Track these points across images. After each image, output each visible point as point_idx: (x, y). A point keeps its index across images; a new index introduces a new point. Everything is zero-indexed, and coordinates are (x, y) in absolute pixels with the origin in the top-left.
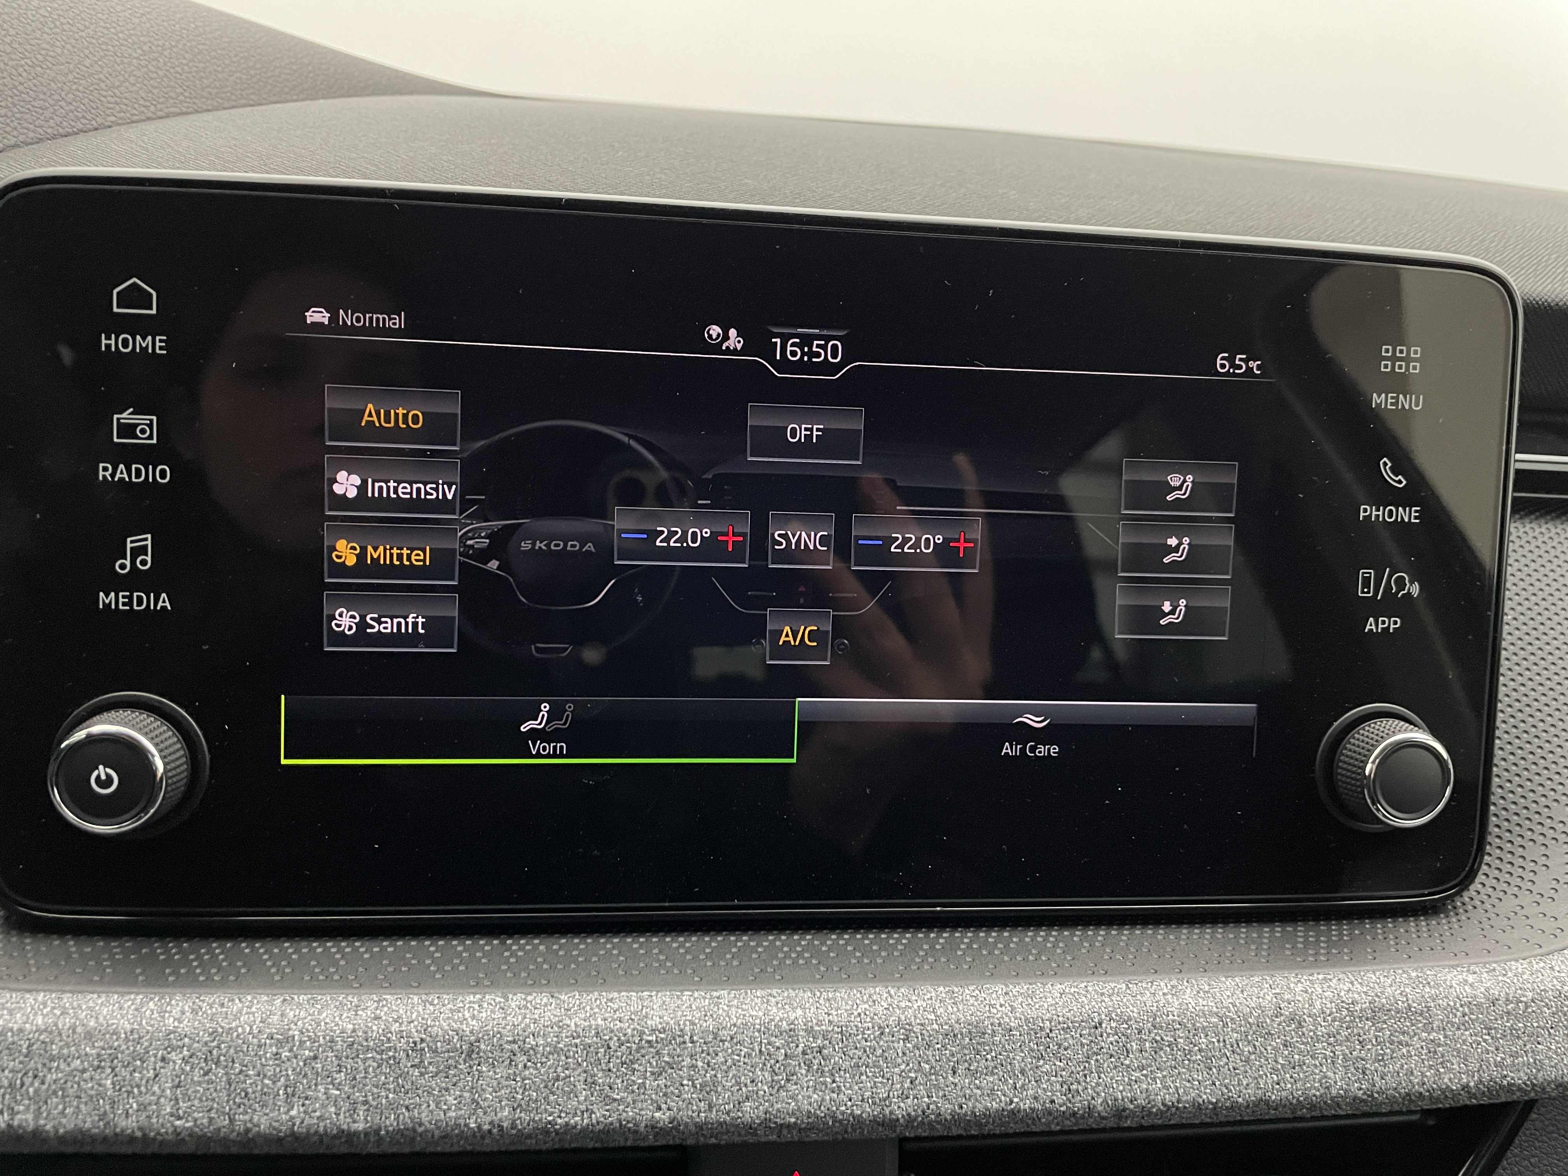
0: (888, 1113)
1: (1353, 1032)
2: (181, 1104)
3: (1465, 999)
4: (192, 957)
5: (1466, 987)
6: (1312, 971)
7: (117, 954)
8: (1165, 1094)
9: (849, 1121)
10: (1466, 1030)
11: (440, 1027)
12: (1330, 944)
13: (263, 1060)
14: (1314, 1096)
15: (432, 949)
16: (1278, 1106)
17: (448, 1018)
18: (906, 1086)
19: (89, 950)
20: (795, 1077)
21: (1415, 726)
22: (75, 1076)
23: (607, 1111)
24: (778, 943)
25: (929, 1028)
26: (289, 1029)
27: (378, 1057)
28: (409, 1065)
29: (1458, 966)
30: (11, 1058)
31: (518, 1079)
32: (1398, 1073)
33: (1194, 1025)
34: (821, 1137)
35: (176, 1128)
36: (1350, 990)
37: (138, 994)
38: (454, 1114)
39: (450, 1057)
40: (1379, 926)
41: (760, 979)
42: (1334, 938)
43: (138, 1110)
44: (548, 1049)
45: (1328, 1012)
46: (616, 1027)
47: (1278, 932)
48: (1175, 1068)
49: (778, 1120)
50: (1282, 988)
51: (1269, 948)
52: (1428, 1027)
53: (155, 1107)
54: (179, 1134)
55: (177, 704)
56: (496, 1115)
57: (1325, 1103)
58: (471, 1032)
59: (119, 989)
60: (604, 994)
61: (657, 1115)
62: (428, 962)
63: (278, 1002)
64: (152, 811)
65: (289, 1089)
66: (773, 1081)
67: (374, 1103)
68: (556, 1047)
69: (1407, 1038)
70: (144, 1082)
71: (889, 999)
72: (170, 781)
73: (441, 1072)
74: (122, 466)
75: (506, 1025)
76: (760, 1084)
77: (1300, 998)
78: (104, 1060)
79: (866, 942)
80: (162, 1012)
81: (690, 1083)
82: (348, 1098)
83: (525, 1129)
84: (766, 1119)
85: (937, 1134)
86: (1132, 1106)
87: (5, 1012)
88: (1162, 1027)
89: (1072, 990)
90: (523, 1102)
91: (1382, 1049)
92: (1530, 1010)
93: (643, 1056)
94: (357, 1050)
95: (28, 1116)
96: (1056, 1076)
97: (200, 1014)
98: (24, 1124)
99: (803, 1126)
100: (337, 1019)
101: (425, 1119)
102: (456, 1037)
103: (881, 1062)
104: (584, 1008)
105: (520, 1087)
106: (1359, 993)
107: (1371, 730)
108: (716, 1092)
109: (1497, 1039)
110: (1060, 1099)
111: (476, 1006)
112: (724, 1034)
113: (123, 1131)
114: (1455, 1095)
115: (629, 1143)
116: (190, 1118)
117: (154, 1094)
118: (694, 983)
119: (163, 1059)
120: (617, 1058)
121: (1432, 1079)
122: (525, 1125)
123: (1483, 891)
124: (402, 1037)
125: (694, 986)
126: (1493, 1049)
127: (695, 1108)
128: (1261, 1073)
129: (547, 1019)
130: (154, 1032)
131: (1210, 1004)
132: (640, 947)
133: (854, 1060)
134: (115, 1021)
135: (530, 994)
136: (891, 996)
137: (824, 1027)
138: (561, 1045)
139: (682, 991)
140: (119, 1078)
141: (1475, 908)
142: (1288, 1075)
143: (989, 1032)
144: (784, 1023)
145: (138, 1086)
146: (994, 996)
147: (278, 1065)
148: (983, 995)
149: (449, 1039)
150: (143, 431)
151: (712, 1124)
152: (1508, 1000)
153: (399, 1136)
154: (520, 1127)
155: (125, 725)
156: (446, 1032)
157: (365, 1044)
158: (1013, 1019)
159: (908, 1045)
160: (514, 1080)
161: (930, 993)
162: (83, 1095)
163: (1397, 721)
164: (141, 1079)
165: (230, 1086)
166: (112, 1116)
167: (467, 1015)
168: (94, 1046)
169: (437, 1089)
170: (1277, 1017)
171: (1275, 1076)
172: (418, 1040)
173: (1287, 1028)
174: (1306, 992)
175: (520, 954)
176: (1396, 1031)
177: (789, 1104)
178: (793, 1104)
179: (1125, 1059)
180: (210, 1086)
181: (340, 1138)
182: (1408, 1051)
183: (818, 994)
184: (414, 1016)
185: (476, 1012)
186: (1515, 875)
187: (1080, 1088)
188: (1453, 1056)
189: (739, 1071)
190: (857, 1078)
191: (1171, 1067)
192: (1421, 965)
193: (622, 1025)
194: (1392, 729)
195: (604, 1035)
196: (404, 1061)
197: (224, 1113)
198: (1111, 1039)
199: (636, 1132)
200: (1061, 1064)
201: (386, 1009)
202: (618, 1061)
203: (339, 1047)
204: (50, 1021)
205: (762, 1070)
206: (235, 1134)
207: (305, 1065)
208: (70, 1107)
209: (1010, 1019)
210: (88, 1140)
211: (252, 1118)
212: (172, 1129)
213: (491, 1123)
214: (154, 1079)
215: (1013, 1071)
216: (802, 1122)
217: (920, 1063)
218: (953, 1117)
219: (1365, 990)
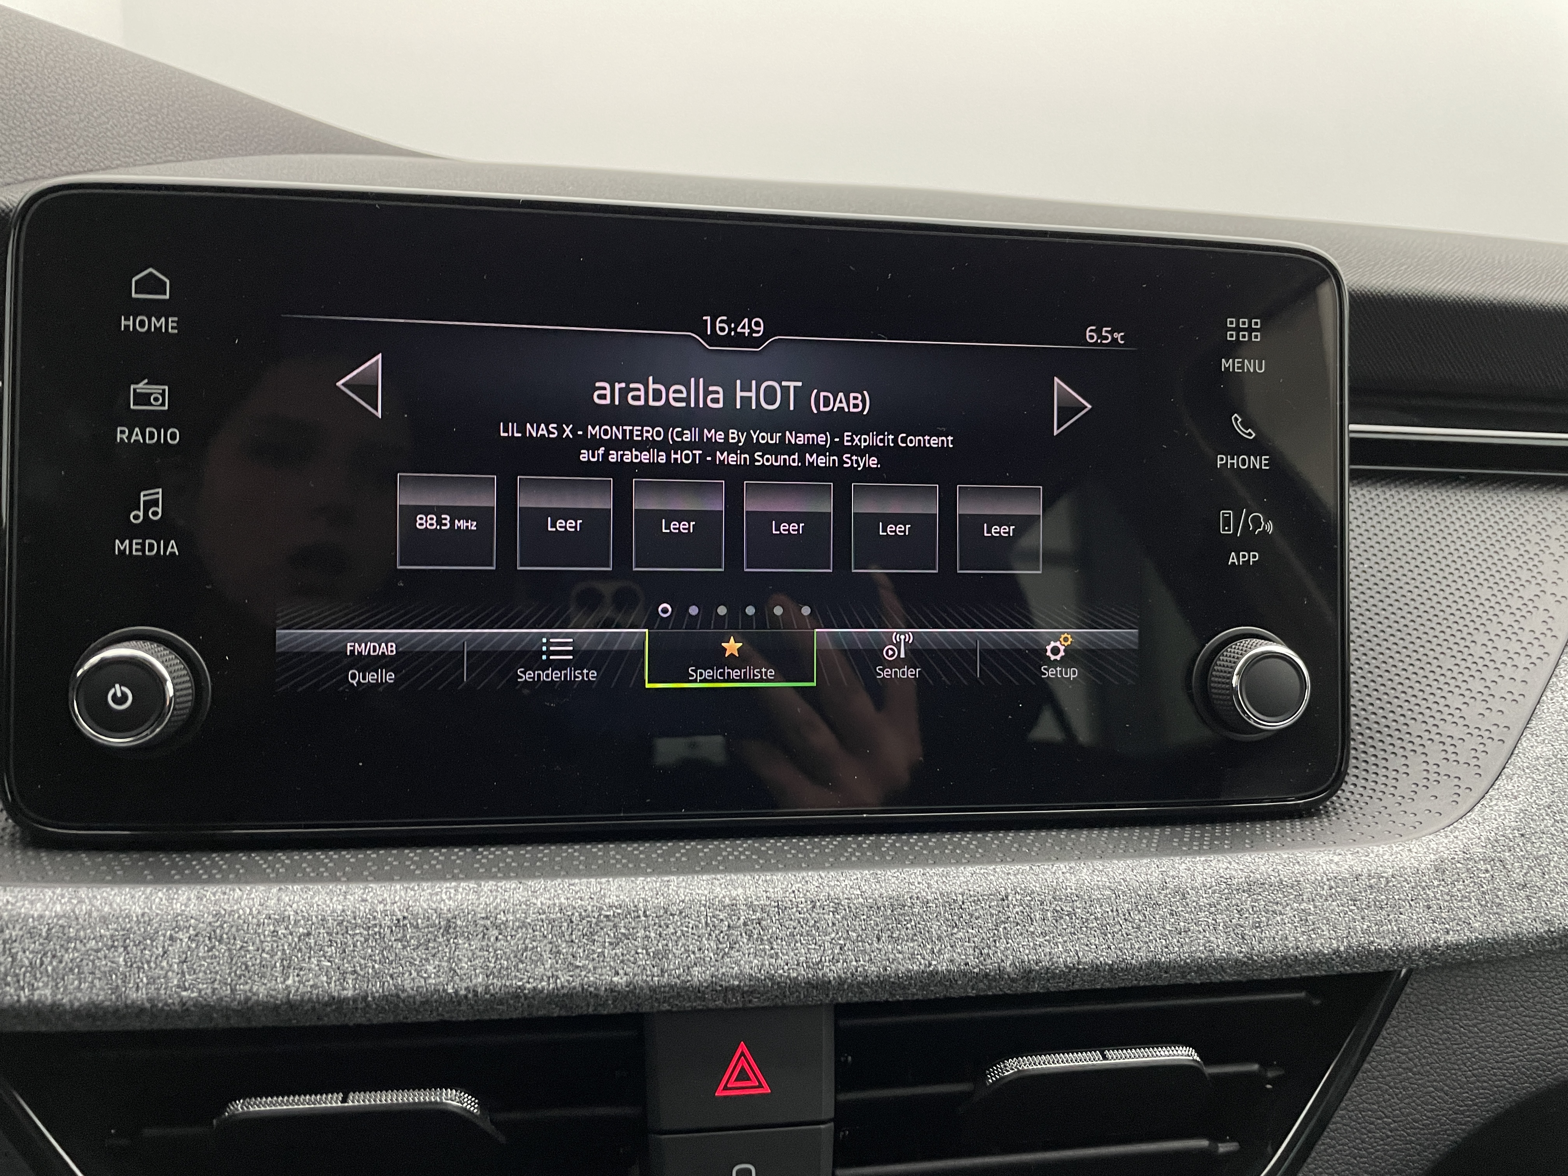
0: (820, 975)
1: (1231, 902)
2: (187, 977)
3: (1331, 875)
4: (194, 863)
5: (1332, 866)
6: (1195, 856)
7: (125, 861)
8: (1066, 957)
9: (786, 983)
10: (1333, 901)
11: (421, 906)
12: (1213, 838)
13: (262, 937)
14: (1200, 958)
15: (411, 855)
16: (1168, 969)
17: (427, 900)
18: (836, 952)
19: (100, 859)
20: (737, 945)
22: (89, 956)
23: (571, 976)
25: (855, 902)
26: (285, 911)
27: (365, 932)
28: (393, 939)
29: (1326, 851)
30: (33, 940)
31: (491, 950)
32: (1274, 938)
33: (1089, 897)
34: (762, 1002)
35: (182, 998)
36: (1228, 868)
37: (147, 887)
38: (433, 981)
39: (429, 932)
40: (1258, 825)
41: (706, 869)
42: (1217, 834)
43: (147, 984)
44: (517, 924)
45: (1208, 885)
46: (577, 904)
47: (1167, 831)
48: (1074, 934)
49: (723, 983)
50: (1168, 867)
51: (1159, 842)
52: (1299, 898)
53: (162, 980)
54: (184, 1004)
55: (183, 637)
56: (471, 981)
57: (1211, 967)
58: (449, 910)
59: (130, 885)
60: (566, 881)
61: (615, 979)
62: (408, 863)
63: (274, 890)
64: (162, 726)
65: (285, 962)
66: (718, 948)
67: (362, 973)
68: (524, 922)
69: (1280, 908)
70: (153, 959)
72: (177, 706)
73: (421, 945)
74: (137, 430)
75: (479, 905)
76: (706, 952)
77: (1183, 875)
78: (117, 940)
79: (801, 844)
80: (170, 900)
81: (644, 951)
82: (339, 968)
83: (497, 994)
84: (712, 982)
85: (866, 999)
86: (1037, 968)
87: (26, 902)
88: (1061, 899)
89: (982, 871)
90: (495, 970)
91: (1258, 917)
92: (1391, 884)
93: (602, 929)
94: (347, 927)
95: (47, 991)
96: (969, 942)
97: (205, 900)
98: (43, 999)
99: (746, 989)
100: (328, 902)
101: (408, 984)
102: (435, 915)
103: (814, 932)
104: (548, 891)
105: (492, 957)
106: (1236, 870)
107: (1233, 650)
108: (668, 959)
109: (1362, 909)
110: (973, 961)
111: (452, 891)
112: (674, 909)
113: (133, 1003)
114: (1328, 961)
115: (591, 1010)
116: (195, 990)
117: (162, 968)
118: (647, 872)
119: (171, 938)
120: (579, 930)
121: (1305, 944)
122: (497, 990)
123: (1351, 797)
124: (386, 915)
125: (647, 874)
126: (1360, 918)
127: (649, 973)
128: (1151, 938)
129: (515, 899)
130: (162, 915)
131: (1104, 880)
132: (599, 851)
133: (790, 930)
134: (128, 907)
135: (501, 882)
136: (822, 878)
137: (762, 902)
138: (529, 920)
139: (637, 878)
140: (131, 955)
141: (1343, 810)
142: (1175, 940)
143: (909, 904)
144: (727, 898)
145: (148, 962)
146: (913, 876)
147: (274, 941)
148: (903, 875)
149: (428, 917)
150: (156, 399)
151: (664, 987)
152: (1370, 876)
153: (384, 1002)
154: (492, 991)
155: (140, 651)
156: (426, 910)
157: (353, 921)
158: (929, 894)
159: (837, 916)
160: (487, 951)
161: (856, 875)
162: (97, 972)
163: (1256, 639)
164: (151, 956)
165: (232, 960)
166: (124, 989)
167: (444, 897)
168: (108, 928)
169: (418, 959)
170: (1163, 890)
171: (1164, 942)
172: (401, 917)
173: (1172, 900)
174: (1189, 870)
175: (491, 857)
176: (1270, 902)
177: (733, 969)
178: (736, 968)
179: (1030, 927)
180: (214, 961)
181: (330, 1006)
182: (1282, 919)
183: (757, 878)
184: (397, 899)
185: (452, 895)
187: (991, 952)
188: (1323, 923)
189: (688, 940)
190: (792, 945)
191: (1071, 933)
192: (1293, 850)
193: (583, 903)
194: (1255, 645)
195: (567, 912)
196: (388, 935)
197: (226, 984)
198: (1017, 909)
199: (597, 996)
200: (974, 932)
201: (371, 894)
202: (580, 933)
203: (330, 925)
204: (68, 908)
205: (708, 939)
206: (236, 1003)
207: (299, 940)
208: (85, 982)
209: (927, 894)
210: (101, 1013)
211: (252, 987)
212: (179, 999)
213: (467, 989)
214: (162, 956)
215: (931, 938)
216: (745, 985)
217: (848, 931)
218: (879, 978)
219: (1241, 867)
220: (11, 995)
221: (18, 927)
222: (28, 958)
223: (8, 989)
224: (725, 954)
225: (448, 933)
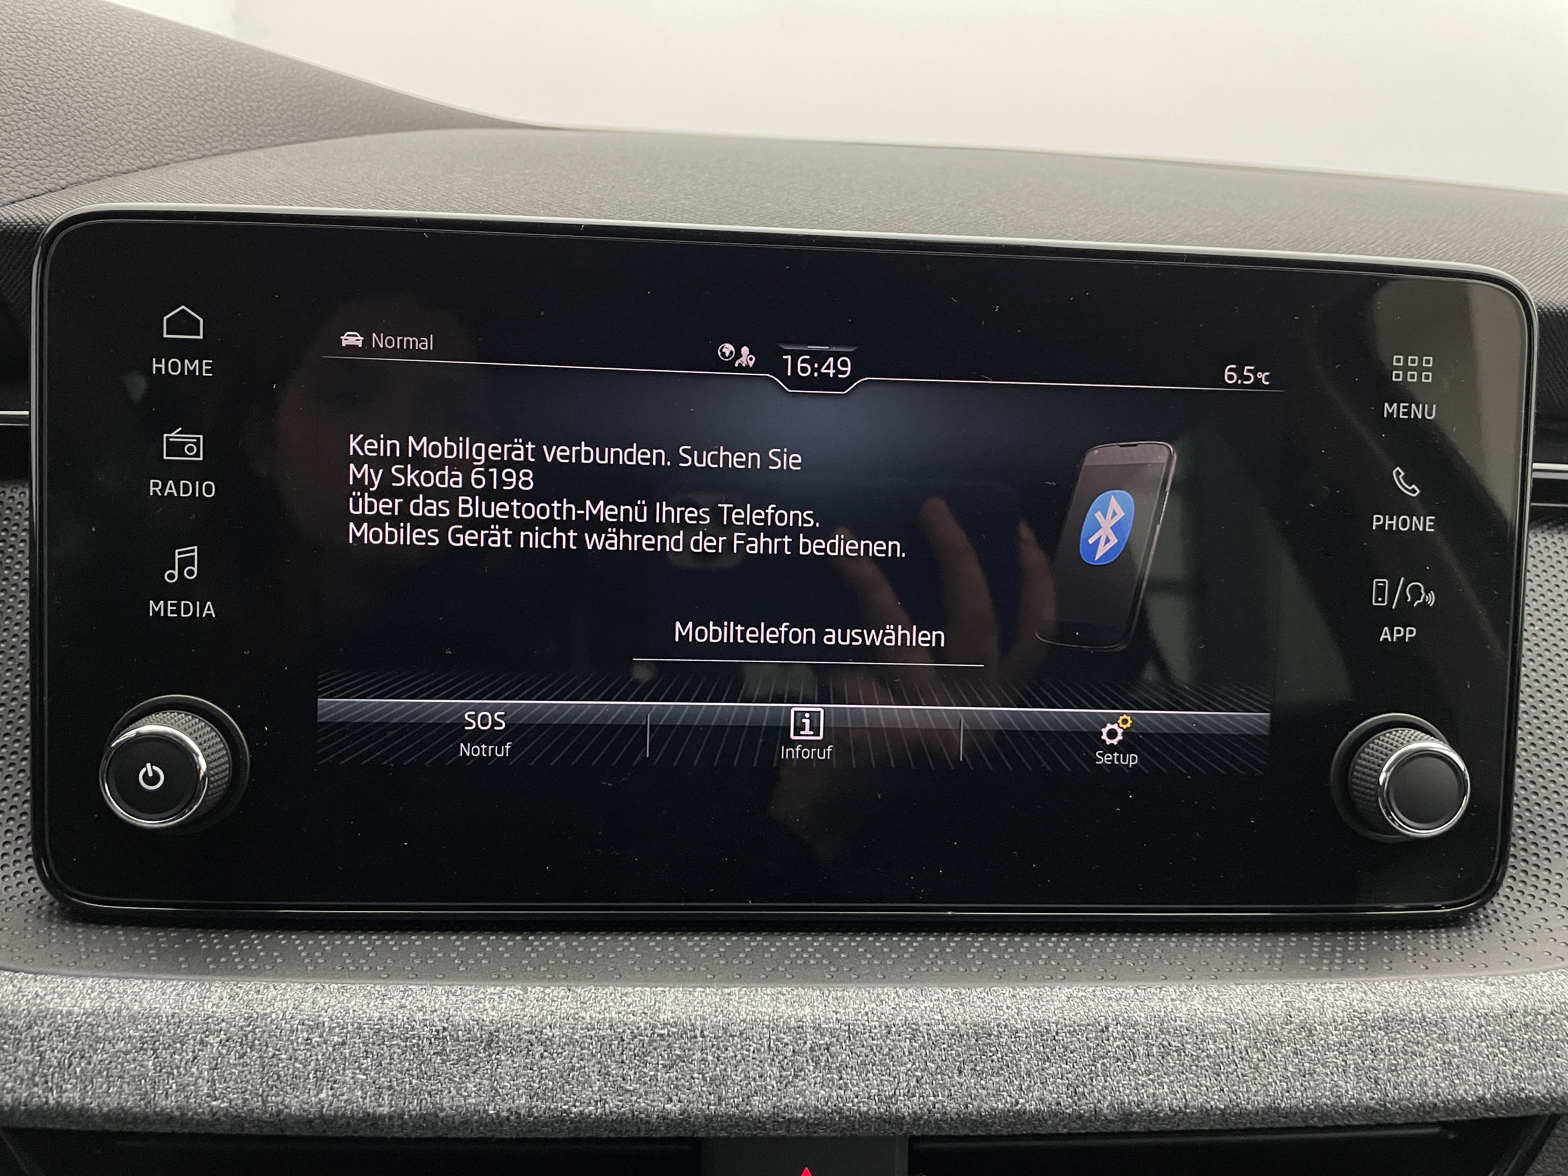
0: (894, 1110)
1: (1365, 1041)
2: (217, 1085)
3: (1482, 1011)
4: (231, 947)
5: (1483, 999)
6: (1325, 980)
7: (162, 943)
8: (1172, 1099)
9: (855, 1117)
10: (1482, 1041)
11: (462, 1016)
12: (1346, 955)
13: (295, 1044)
14: (1325, 1104)
15: (458, 943)
16: (1288, 1114)
17: (470, 1008)
18: (912, 1084)
19: (137, 939)
20: (803, 1073)
21: (1432, 735)
22: (119, 1057)
23: (620, 1101)
24: (791, 944)
25: (935, 1028)
26: (320, 1016)
27: (403, 1044)
28: (432, 1052)
29: (1476, 977)
30: (61, 1038)
31: (535, 1069)
32: (1412, 1084)
33: (1202, 1031)
34: (828, 1133)
35: (212, 1108)
36: (1363, 999)
37: (180, 980)
38: (474, 1101)
39: (471, 1046)
40: (1397, 937)
41: (773, 978)
42: (1350, 949)
43: (177, 1091)
44: (564, 1040)
45: (1340, 1021)
46: (629, 1021)
47: (1293, 941)
48: (1183, 1073)
49: (786, 1115)
50: (1293, 996)
51: (1283, 957)
52: (1443, 1038)
53: (192, 1088)
54: (215, 1114)
55: (220, 707)
56: (514, 1102)
57: (1337, 1112)
58: (491, 1022)
59: (163, 976)
60: (619, 988)
61: (668, 1106)
62: (453, 955)
63: (310, 990)
64: (195, 807)
65: (318, 1073)
66: (781, 1076)
67: (398, 1089)
68: (571, 1038)
69: (1421, 1049)
70: (183, 1064)
71: (897, 999)
72: (212, 779)
73: (461, 1059)
74: (171, 482)
75: (525, 1016)
76: (768, 1079)
77: (1311, 1007)
78: (146, 1042)
79: (878, 944)
80: (202, 998)
81: (701, 1076)
82: (374, 1083)
83: (541, 1116)
84: (774, 1113)
85: (944, 1134)
86: (1139, 1110)
87: (56, 996)
88: (1169, 1032)
89: (1080, 994)
90: (539, 1091)
91: (1395, 1059)
92: (1549, 1022)
93: (655, 1049)
94: (383, 1037)
95: (75, 1094)
96: (1062, 1079)
97: (237, 999)
98: (72, 1102)
99: (811, 1121)
100: (365, 1007)
101: (446, 1105)
102: (477, 1027)
103: (888, 1061)
104: (599, 1002)
105: (537, 1076)
106: (1372, 1003)
107: (1386, 739)
108: (726, 1085)
109: (1515, 1051)
110: (1066, 1101)
111: (496, 998)
112: (734, 1029)
113: (162, 1110)
114: (1471, 1107)
115: (642, 1134)
116: (225, 1099)
117: (192, 1075)
118: (706, 980)
119: (202, 1042)
120: (630, 1050)
121: (1447, 1091)
122: (541, 1113)
123: (1506, 904)
124: (425, 1025)
125: (706, 982)
126: (1511, 1061)
127: (705, 1100)
128: (1270, 1080)
129: (563, 1011)
130: (193, 1016)
131: (1219, 1010)
132: (657, 945)
133: (861, 1058)
134: (158, 1006)
135: (549, 988)
136: (898, 996)
137: (831, 1025)
138: (576, 1037)
139: (695, 988)
140: (161, 1060)
141: (1498, 920)
142: (1298, 1083)
143: (996, 1033)
144: (793, 1020)
145: (178, 1068)
146: (1001, 998)
147: (308, 1050)
148: (990, 997)
149: (469, 1029)
150: (190, 449)
151: (722, 1117)
152: (1526, 1012)
153: (421, 1121)
154: (536, 1115)
155: (172, 725)
156: (467, 1021)
157: (390, 1031)
158: (1019, 1021)
159: (914, 1044)
160: (531, 1069)
161: (938, 994)
162: (126, 1076)
163: (1413, 731)
164: (181, 1061)
165: (264, 1068)
166: (153, 1096)
167: (487, 1005)
168: (137, 1029)
169: (458, 1076)
170: (1287, 1024)
171: (1285, 1084)
172: (440, 1028)
173: (1297, 1036)
174: (1318, 1000)
175: (541, 949)
176: (1410, 1041)
177: (797, 1099)
178: (801, 1099)
179: (1132, 1063)
180: (245, 1069)
181: (365, 1121)
182: (1423, 1062)
183: (827, 993)
184: (437, 1006)
185: (496, 1003)
186: (1540, 887)
187: (1086, 1091)
188: (1468, 1067)
189: (748, 1065)
190: (863, 1075)
191: (1178, 1072)
192: (1439, 976)
193: (635, 1018)
194: (1407, 739)
195: (618, 1028)
196: (426, 1048)
197: (257, 1095)
198: (1118, 1043)
199: (648, 1122)
200: (1068, 1067)
201: (411, 998)
202: (631, 1053)
203: (366, 1034)
204: (97, 1004)
205: (771, 1065)
206: (268, 1115)
207: (334, 1050)
208: (114, 1086)
209: (1016, 1020)
210: (130, 1118)
211: (284, 1100)
212: (208, 1109)
213: (509, 1110)
214: (193, 1061)
215: (1019, 1072)
216: (810, 1117)
217: (926, 1062)
218: (959, 1116)
219: (1378, 999)
220: (39, 1096)
221: (46, 1023)
222: (56, 1058)
223: (36, 1089)
224: (789, 1082)
225: (491, 1048)
